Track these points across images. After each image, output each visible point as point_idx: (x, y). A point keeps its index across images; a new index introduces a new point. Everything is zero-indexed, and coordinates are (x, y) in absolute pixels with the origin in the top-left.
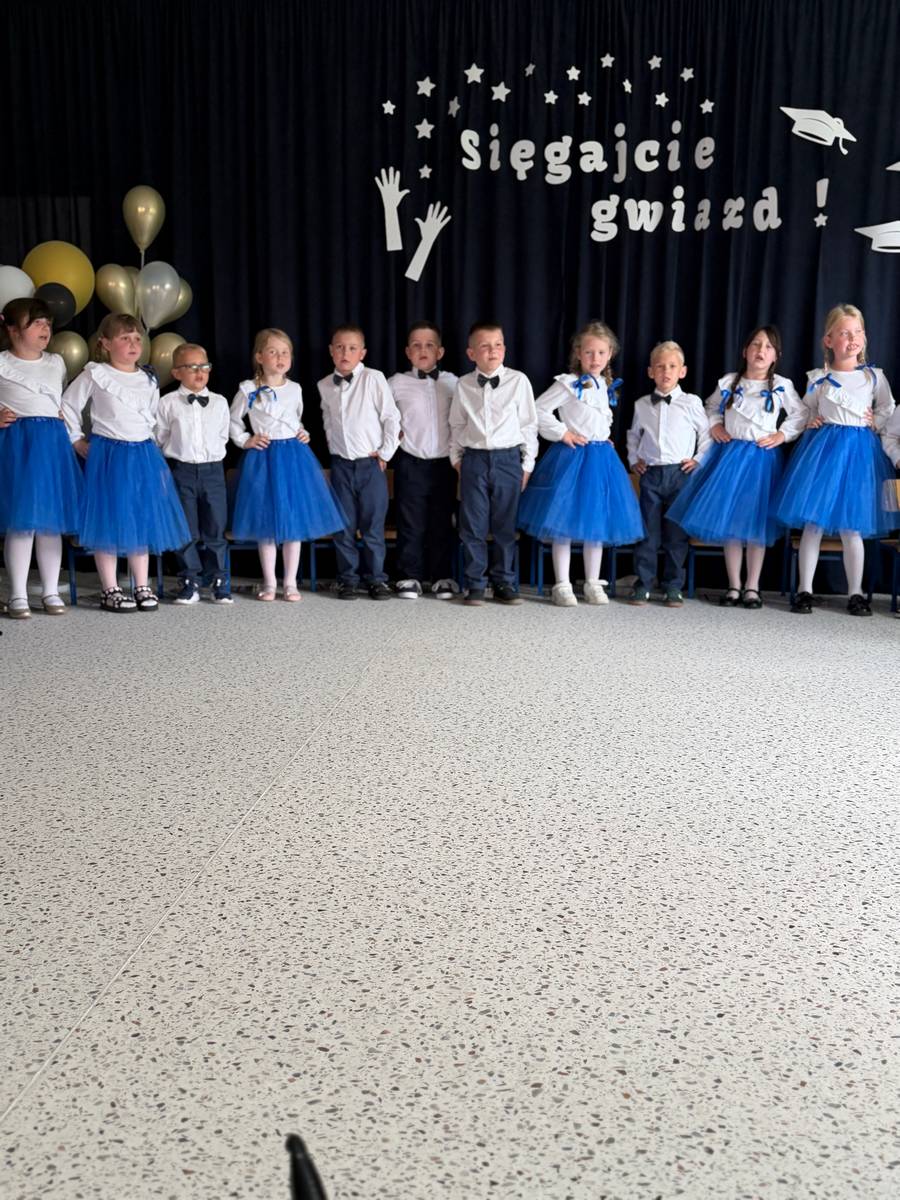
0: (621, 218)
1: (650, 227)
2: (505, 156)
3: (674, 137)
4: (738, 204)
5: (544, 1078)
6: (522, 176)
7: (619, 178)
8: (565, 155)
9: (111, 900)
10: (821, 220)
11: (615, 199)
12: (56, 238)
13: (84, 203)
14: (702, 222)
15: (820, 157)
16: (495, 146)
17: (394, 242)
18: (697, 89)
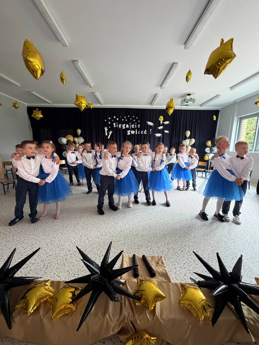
0: (130, 132)
1: (133, 133)
2: (118, 126)
3: (136, 124)
4: (142, 131)
5: (122, 230)
6: (120, 128)
7: (130, 128)
8: (124, 126)
10: (151, 133)
11: (130, 130)
12: (69, 134)
13: (72, 130)
14: (139, 133)
15: (151, 127)
16: (117, 125)
17: (106, 134)
18: (138, 120)
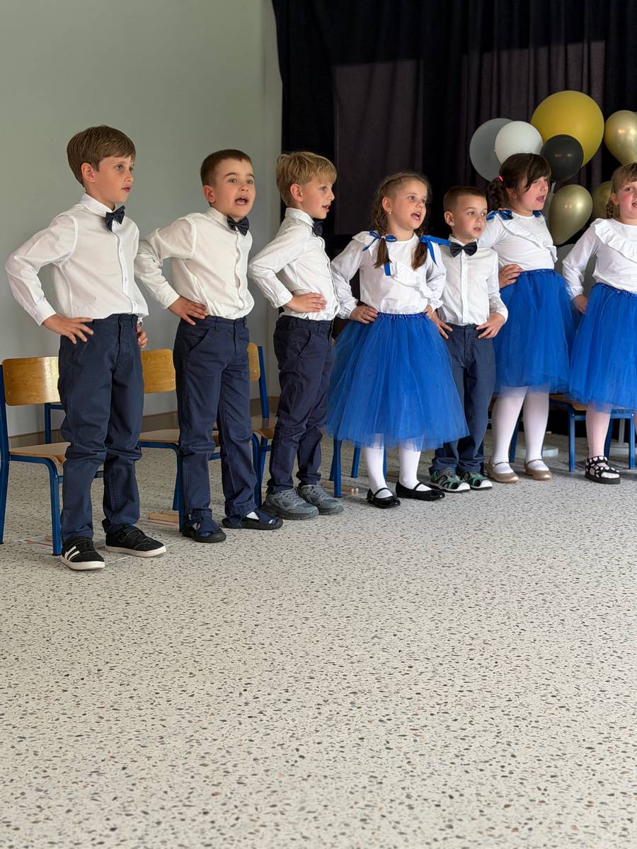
9: (612, 792)
12: (566, 88)
13: (598, 48)
